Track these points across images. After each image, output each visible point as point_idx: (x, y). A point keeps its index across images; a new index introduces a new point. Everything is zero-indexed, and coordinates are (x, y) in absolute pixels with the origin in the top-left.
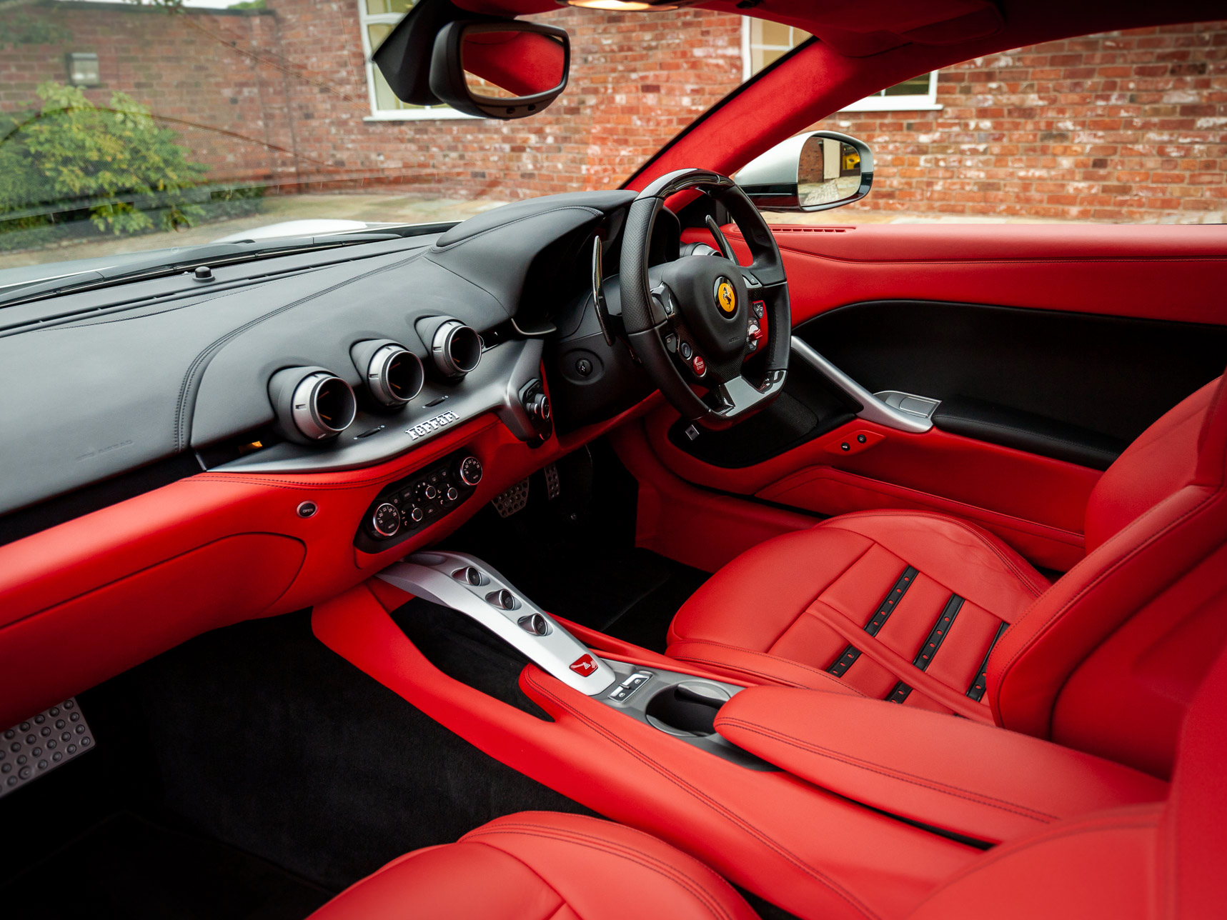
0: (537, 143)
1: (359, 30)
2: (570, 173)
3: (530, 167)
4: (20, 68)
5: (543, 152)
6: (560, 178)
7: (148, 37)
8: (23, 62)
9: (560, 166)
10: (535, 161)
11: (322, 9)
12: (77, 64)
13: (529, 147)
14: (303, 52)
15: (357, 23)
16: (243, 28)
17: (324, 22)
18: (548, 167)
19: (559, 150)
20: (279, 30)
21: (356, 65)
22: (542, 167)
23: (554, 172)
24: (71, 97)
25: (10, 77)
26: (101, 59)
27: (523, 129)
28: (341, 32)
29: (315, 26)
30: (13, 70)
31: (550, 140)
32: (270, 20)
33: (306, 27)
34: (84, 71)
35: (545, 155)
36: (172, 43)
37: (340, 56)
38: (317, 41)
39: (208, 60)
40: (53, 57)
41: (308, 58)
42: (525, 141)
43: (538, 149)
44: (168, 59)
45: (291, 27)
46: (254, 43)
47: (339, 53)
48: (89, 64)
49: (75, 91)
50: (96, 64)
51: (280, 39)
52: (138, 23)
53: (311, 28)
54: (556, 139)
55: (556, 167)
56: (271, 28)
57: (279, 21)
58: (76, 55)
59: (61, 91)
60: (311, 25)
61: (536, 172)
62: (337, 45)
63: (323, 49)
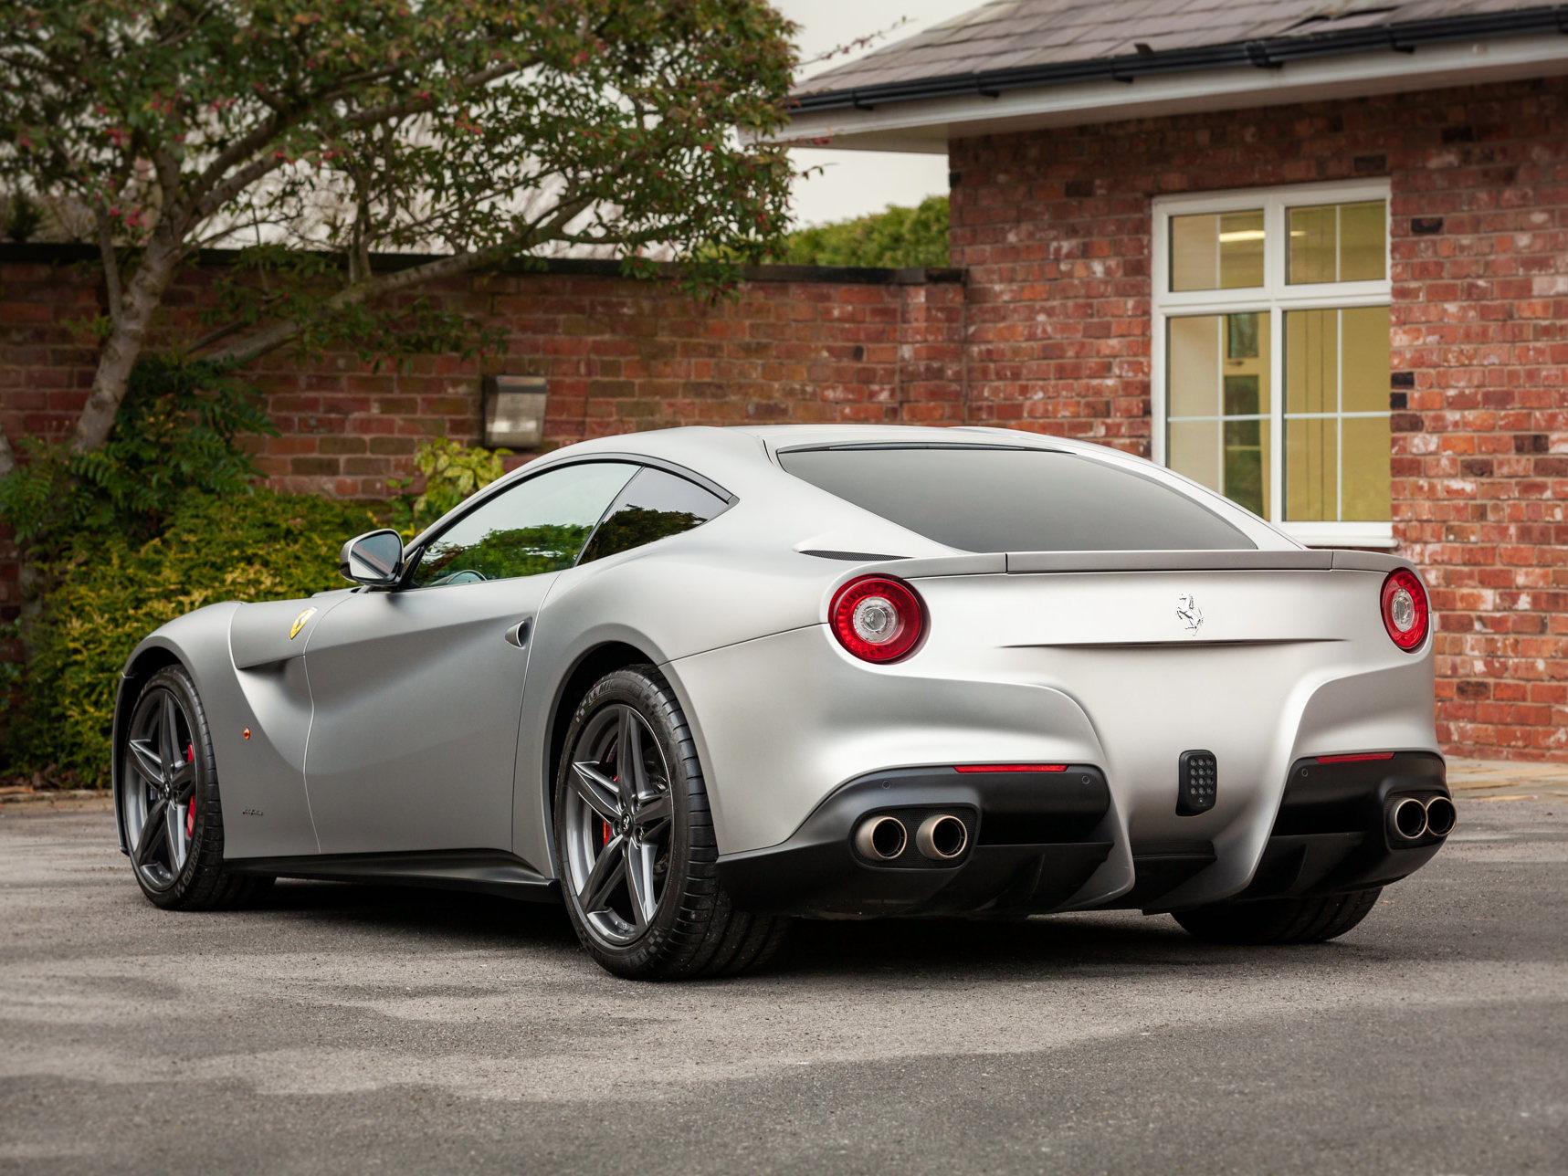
0: (1496, 609)
1: (1146, 326)
2: (1559, 680)
3: (1479, 666)
4: (388, 406)
5: (1507, 633)
6: (1539, 694)
7: (664, 338)
8: (396, 395)
9: (1541, 665)
10: (1491, 654)
11: (1070, 274)
12: (503, 400)
13: (1480, 619)
14: (1016, 376)
15: (1144, 310)
16: (887, 313)
17: (1070, 303)
18: (1516, 668)
19: (1542, 627)
20: (970, 320)
21: (1128, 414)
22: (1505, 667)
23: (1528, 680)
24: (480, 471)
25: (364, 426)
26: (553, 389)
27: (1470, 576)
28: (1105, 332)
29: (1050, 312)
30: (375, 410)
31: (1524, 602)
32: (953, 295)
33: (1032, 313)
34: (513, 416)
35: (1511, 639)
36: (713, 351)
37: (1098, 391)
38: (1051, 351)
39: (790, 393)
40: (456, 383)
41: (1024, 390)
42: (1472, 602)
43: (1497, 624)
44: (698, 389)
45: (999, 314)
46: (907, 351)
47: (1095, 382)
48: (526, 399)
49: (488, 459)
50: (541, 399)
51: (969, 340)
52: (646, 305)
53: (1041, 318)
54: (1536, 600)
55: (1532, 667)
56: (951, 315)
57: (974, 296)
58: (503, 380)
59: (462, 460)
60: (1043, 310)
61: (1491, 681)
62: (1093, 362)
63: (1062, 372)
